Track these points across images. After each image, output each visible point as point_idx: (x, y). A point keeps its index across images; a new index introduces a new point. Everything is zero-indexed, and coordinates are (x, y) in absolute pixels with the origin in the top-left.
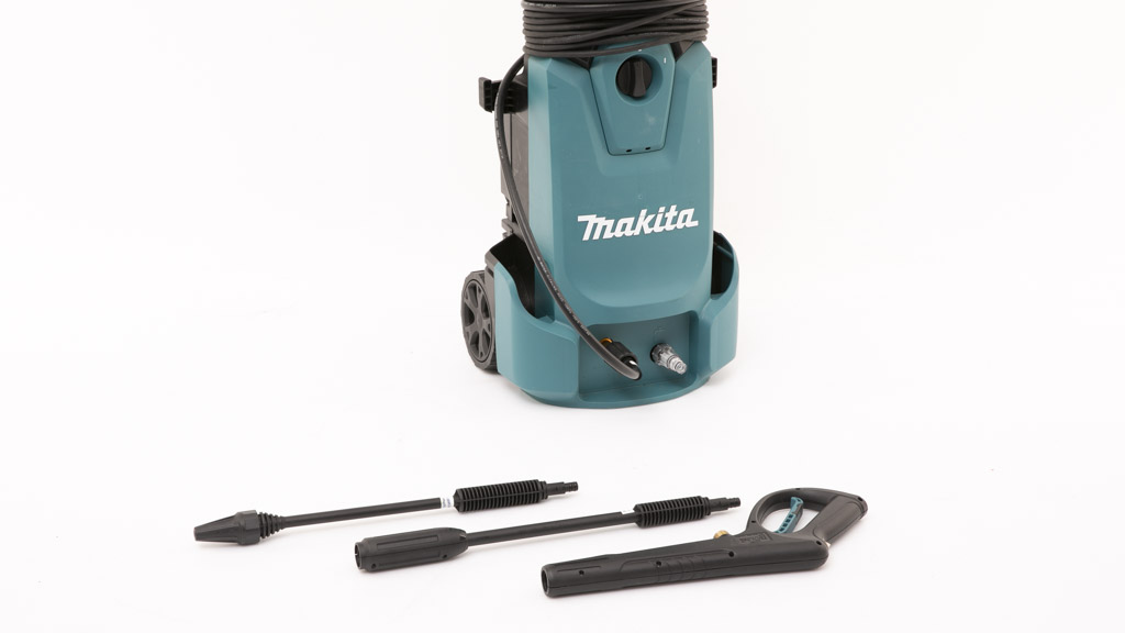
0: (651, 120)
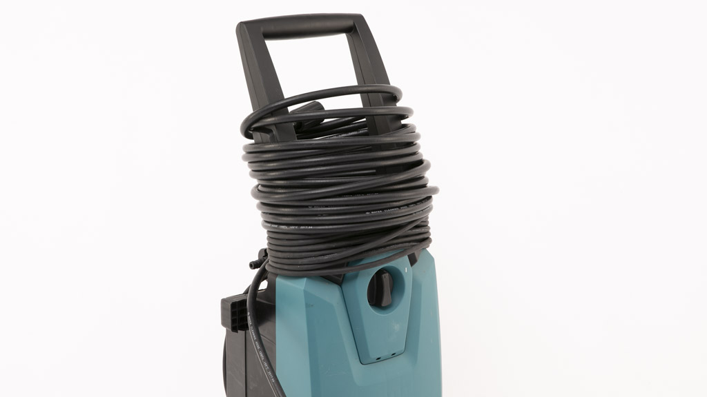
0: (397, 327)
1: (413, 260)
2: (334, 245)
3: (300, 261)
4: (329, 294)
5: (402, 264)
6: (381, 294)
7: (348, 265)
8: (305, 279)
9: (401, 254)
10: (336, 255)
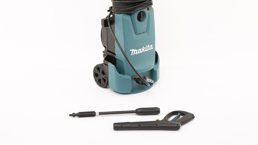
1: (148, 9)
2: (129, 6)
3: (121, 10)
4: (128, 18)
5: (145, 10)
6: (141, 17)
7: (132, 10)
8: (122, 14)
9: (145, 8)
10: (130, 8)
